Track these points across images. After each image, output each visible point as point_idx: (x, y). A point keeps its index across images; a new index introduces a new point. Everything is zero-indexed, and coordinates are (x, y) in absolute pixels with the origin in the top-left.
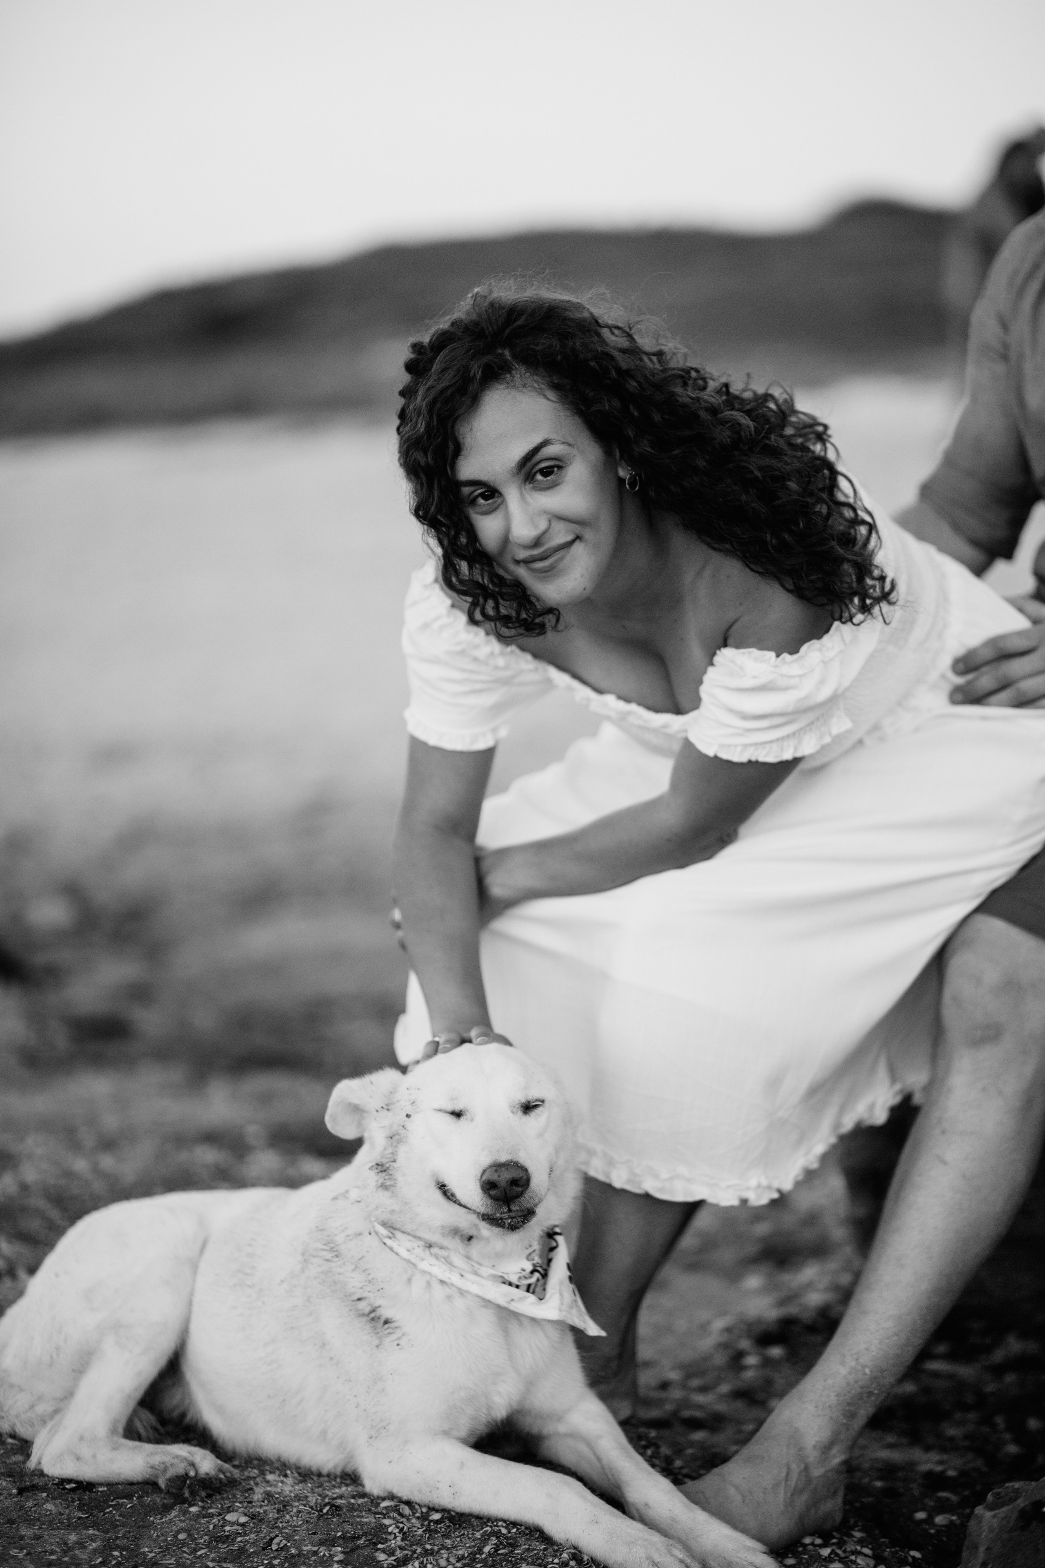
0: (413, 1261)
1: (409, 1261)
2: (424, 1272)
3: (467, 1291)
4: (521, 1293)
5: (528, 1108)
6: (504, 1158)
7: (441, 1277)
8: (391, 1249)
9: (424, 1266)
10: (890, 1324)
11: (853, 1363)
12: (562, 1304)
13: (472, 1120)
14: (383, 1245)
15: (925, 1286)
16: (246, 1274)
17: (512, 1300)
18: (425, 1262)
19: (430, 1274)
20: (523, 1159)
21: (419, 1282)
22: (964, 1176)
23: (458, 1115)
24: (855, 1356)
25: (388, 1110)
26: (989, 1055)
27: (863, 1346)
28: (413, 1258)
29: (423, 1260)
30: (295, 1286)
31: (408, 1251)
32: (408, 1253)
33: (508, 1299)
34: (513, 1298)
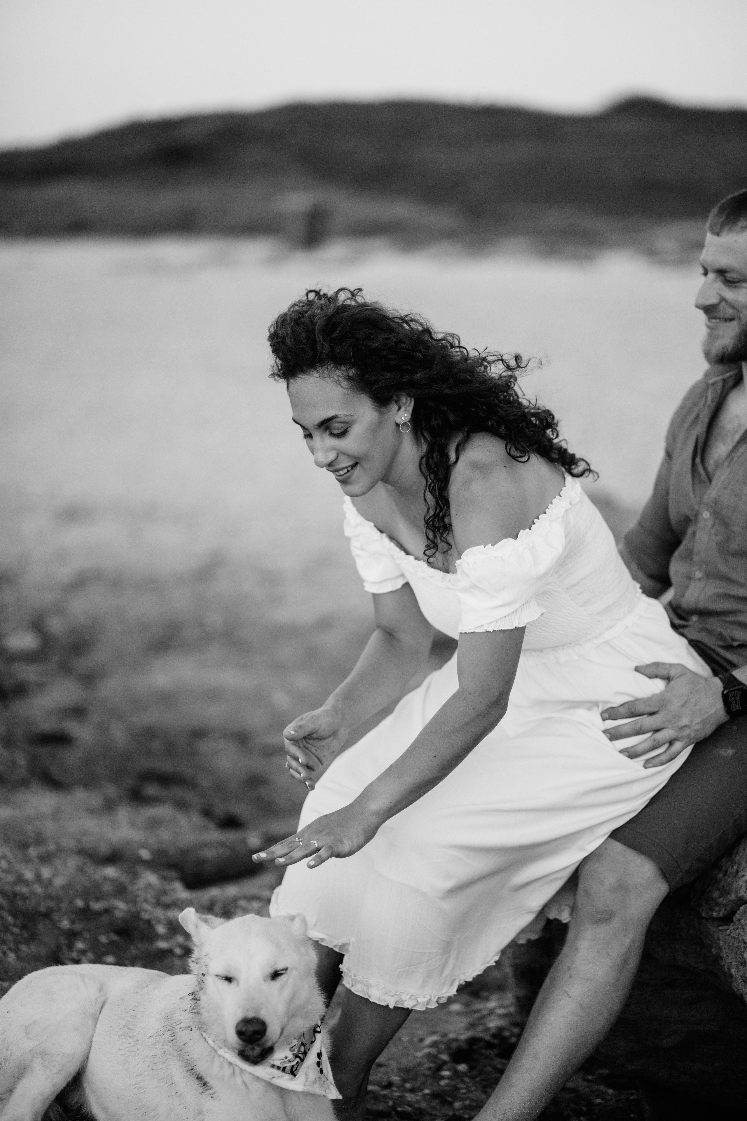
0: (216, 1048)
1: (213, 1048)
2: (220, 1056)
3: (245, 1070)
4: (279, 1073)
5: (275, 975)
6: (251, 1015)
7: (230, 1060)
8: (205, 1039)
9: (221, 1052)
10: (526, 1094)
11: (501, 1117)
12: (307, 1081)
13: (238, 983)
14: (201, 1035)
15: (550, 1072)
16: (130, 1029)
17: (274, 1077)
18: (222, 1050)
19: (223, 1057)
20: (264, 1015)
21: (217, 1062)
22: (581, 1006)
23: (229, 979)
24: (503, 1112)
25: (197, 963)
26: (604, 931)
27: (508, 1107)
28: (215, 1046)
29: (221, 1048)
30: (158, 1042)
31: (213, 1041)
32: (213, 1043)
33: (271, 1077)
34: (275, 1076)
